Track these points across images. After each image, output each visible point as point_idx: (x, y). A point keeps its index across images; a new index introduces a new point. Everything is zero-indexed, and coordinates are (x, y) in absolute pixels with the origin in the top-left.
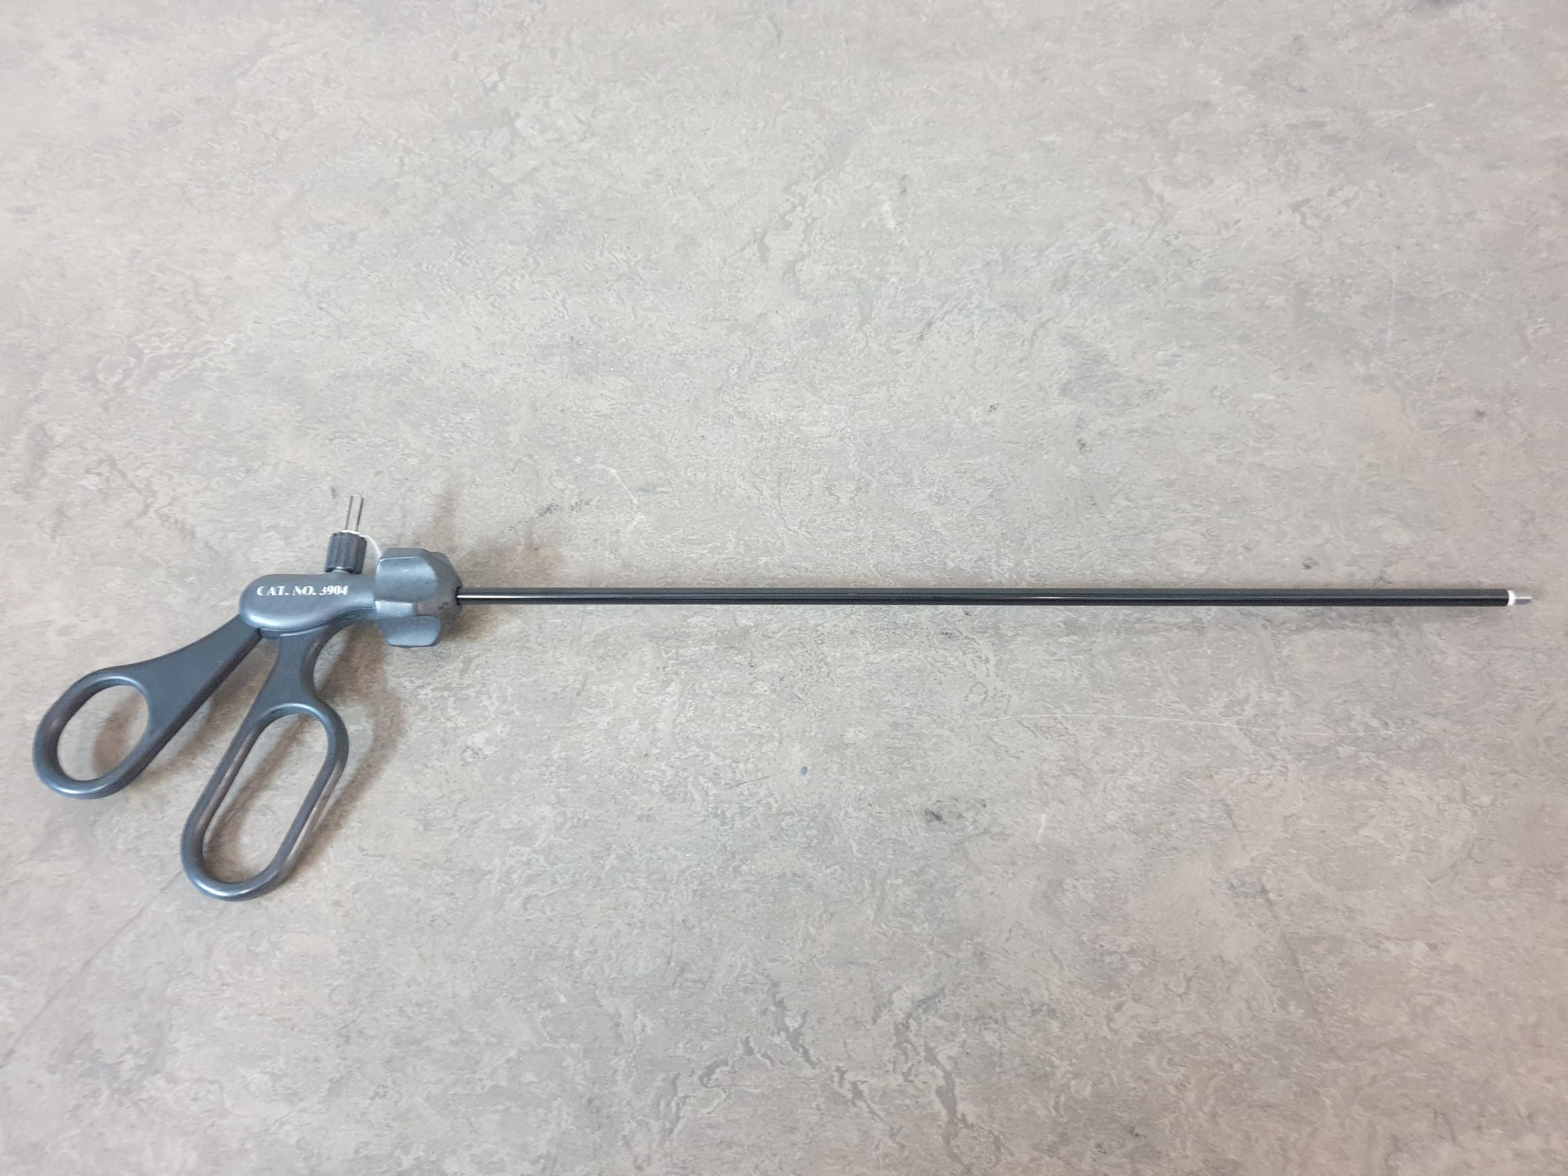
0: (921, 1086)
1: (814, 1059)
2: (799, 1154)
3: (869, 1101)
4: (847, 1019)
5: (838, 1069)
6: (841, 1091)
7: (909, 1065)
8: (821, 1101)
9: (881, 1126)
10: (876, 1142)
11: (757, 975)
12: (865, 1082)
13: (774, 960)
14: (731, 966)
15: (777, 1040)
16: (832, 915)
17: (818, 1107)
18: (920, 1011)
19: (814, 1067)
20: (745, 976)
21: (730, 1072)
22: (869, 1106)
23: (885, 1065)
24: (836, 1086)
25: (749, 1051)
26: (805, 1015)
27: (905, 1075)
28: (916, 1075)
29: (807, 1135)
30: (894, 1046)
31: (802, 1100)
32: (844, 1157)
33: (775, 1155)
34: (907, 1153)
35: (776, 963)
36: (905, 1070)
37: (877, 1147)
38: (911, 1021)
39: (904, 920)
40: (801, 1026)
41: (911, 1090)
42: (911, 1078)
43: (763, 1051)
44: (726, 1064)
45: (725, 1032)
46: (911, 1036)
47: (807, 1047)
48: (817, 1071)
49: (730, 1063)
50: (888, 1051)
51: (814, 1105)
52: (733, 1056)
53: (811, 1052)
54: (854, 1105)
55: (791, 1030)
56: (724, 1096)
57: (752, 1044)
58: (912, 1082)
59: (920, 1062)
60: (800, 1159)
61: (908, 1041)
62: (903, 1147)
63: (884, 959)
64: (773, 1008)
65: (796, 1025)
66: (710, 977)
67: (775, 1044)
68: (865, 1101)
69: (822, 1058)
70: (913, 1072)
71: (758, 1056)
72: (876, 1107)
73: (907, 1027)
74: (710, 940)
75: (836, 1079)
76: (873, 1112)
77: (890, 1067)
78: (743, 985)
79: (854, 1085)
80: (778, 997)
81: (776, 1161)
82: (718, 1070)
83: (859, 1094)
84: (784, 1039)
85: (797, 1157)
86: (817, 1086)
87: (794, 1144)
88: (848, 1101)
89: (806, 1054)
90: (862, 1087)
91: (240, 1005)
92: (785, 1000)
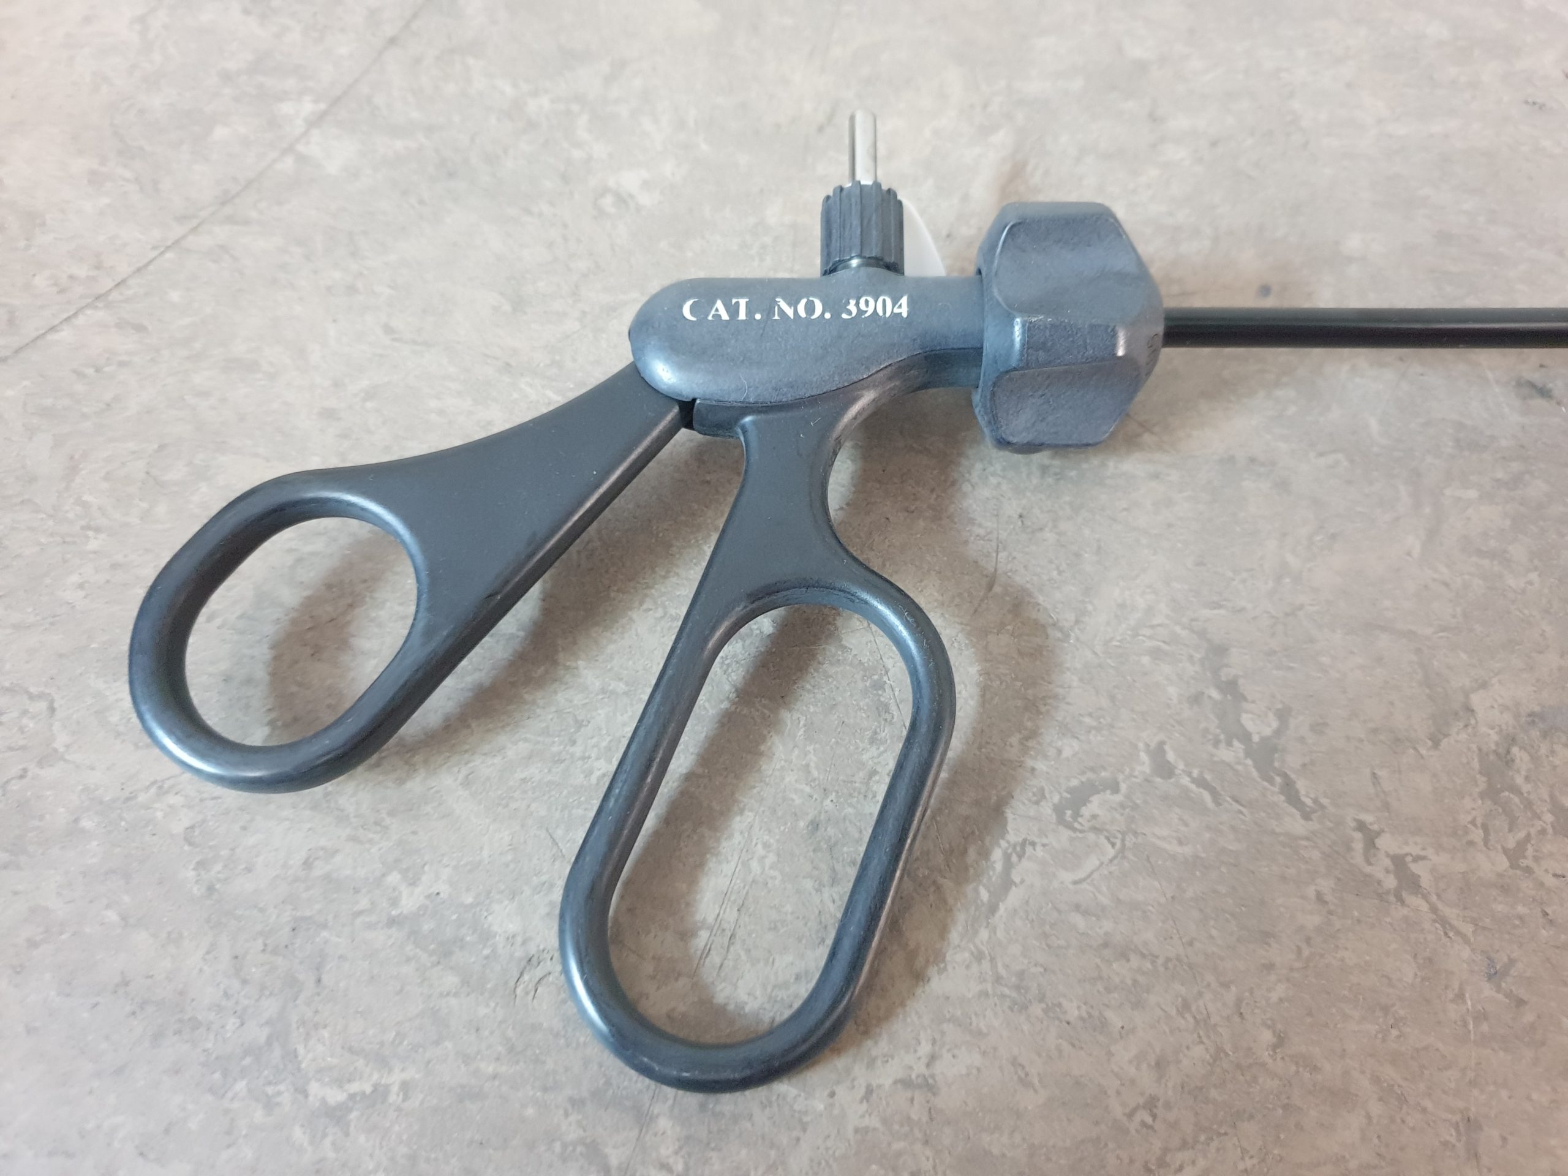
0: (1550, 881)
1: (1308, 802)
2: (1280, 990)
3: (1434, 898)
4: (1375, 731)
5: (1361, 826)
6: (1368, 869)
7: (1521, 835)
8: (1326, 885)
9: (1466, 953)
10: (1456, 986)
11: (1178, 629)
12: (1423, 858)
13: (1217, 606)
14: (1122, 606)
15: (1225, 754)
16: (1333, 537)
17: (1320, 898)
18: (1535, 733)
19: (1306, 817)
20: (1152, 627)
21: (1122, 806)
22: (1434, 909)
23: (1466, 832)
24: (1358, 859)
25: (1165, 770)
26: (1283, 715)
27: (1514, 856)
28: (1536, 859)
29: (1299, 950)
30: (1482, 795)
31: (1283, 878)
32: (1386, 1009)
33: (1226, 985)
34: (1529, 1017)
35: (1222, 612)
36: (1511, 844)
37: (1460, 997)
38: (1515, 750)
39: (1486, 562)
40: (1278, 733)
41: (1526, 886)
42: (1527, 862)
43: (1195, 773)
44: (1116, 790)
45: (1112, 726)
46: (1519, 780)
47: (1293, 776)
48: (1314, 825)
49: (1123, 787)
50: (1468, 803)
51: (1311, 891)
52: (1131, 776)
53: (1301, 785)
54: (1402, 901)
55: (1256, 738)
56: (1111, 852)
57: (1171, 756)
58: (1528, 870)
59: (1543, 832)
60: (1281, 1000)
61: (1516, 790)
62: (1520, 1003)
63: (1444, 629)
64: (1215, 694)
65: (1268, 731)
66: (1077, 622)
67: (1223, 762)
68: (1425, 897)
69: (1325, 801)
70: (1530, 851)
71: (1185, 781)
72: (1451, 913)
73: (1509, 762)
74: (1077, 555)
75: (1358, 846)
76: (1444, 922)
77: (1477, 835)
78: (1149, 644)
79: (1399, 863)
80: (1225, 674)
81: (1231, 996)
82: (1095, 800)
83: (1410, 883)
84: (1241, 755)
85: (1274, 997)
86: (1316, 855)
87: (1270, 967)
88: (1388, 892)
89: (1289, 789)
90: (1416, 868)
91: (115, 566)
92: (1241, 681)
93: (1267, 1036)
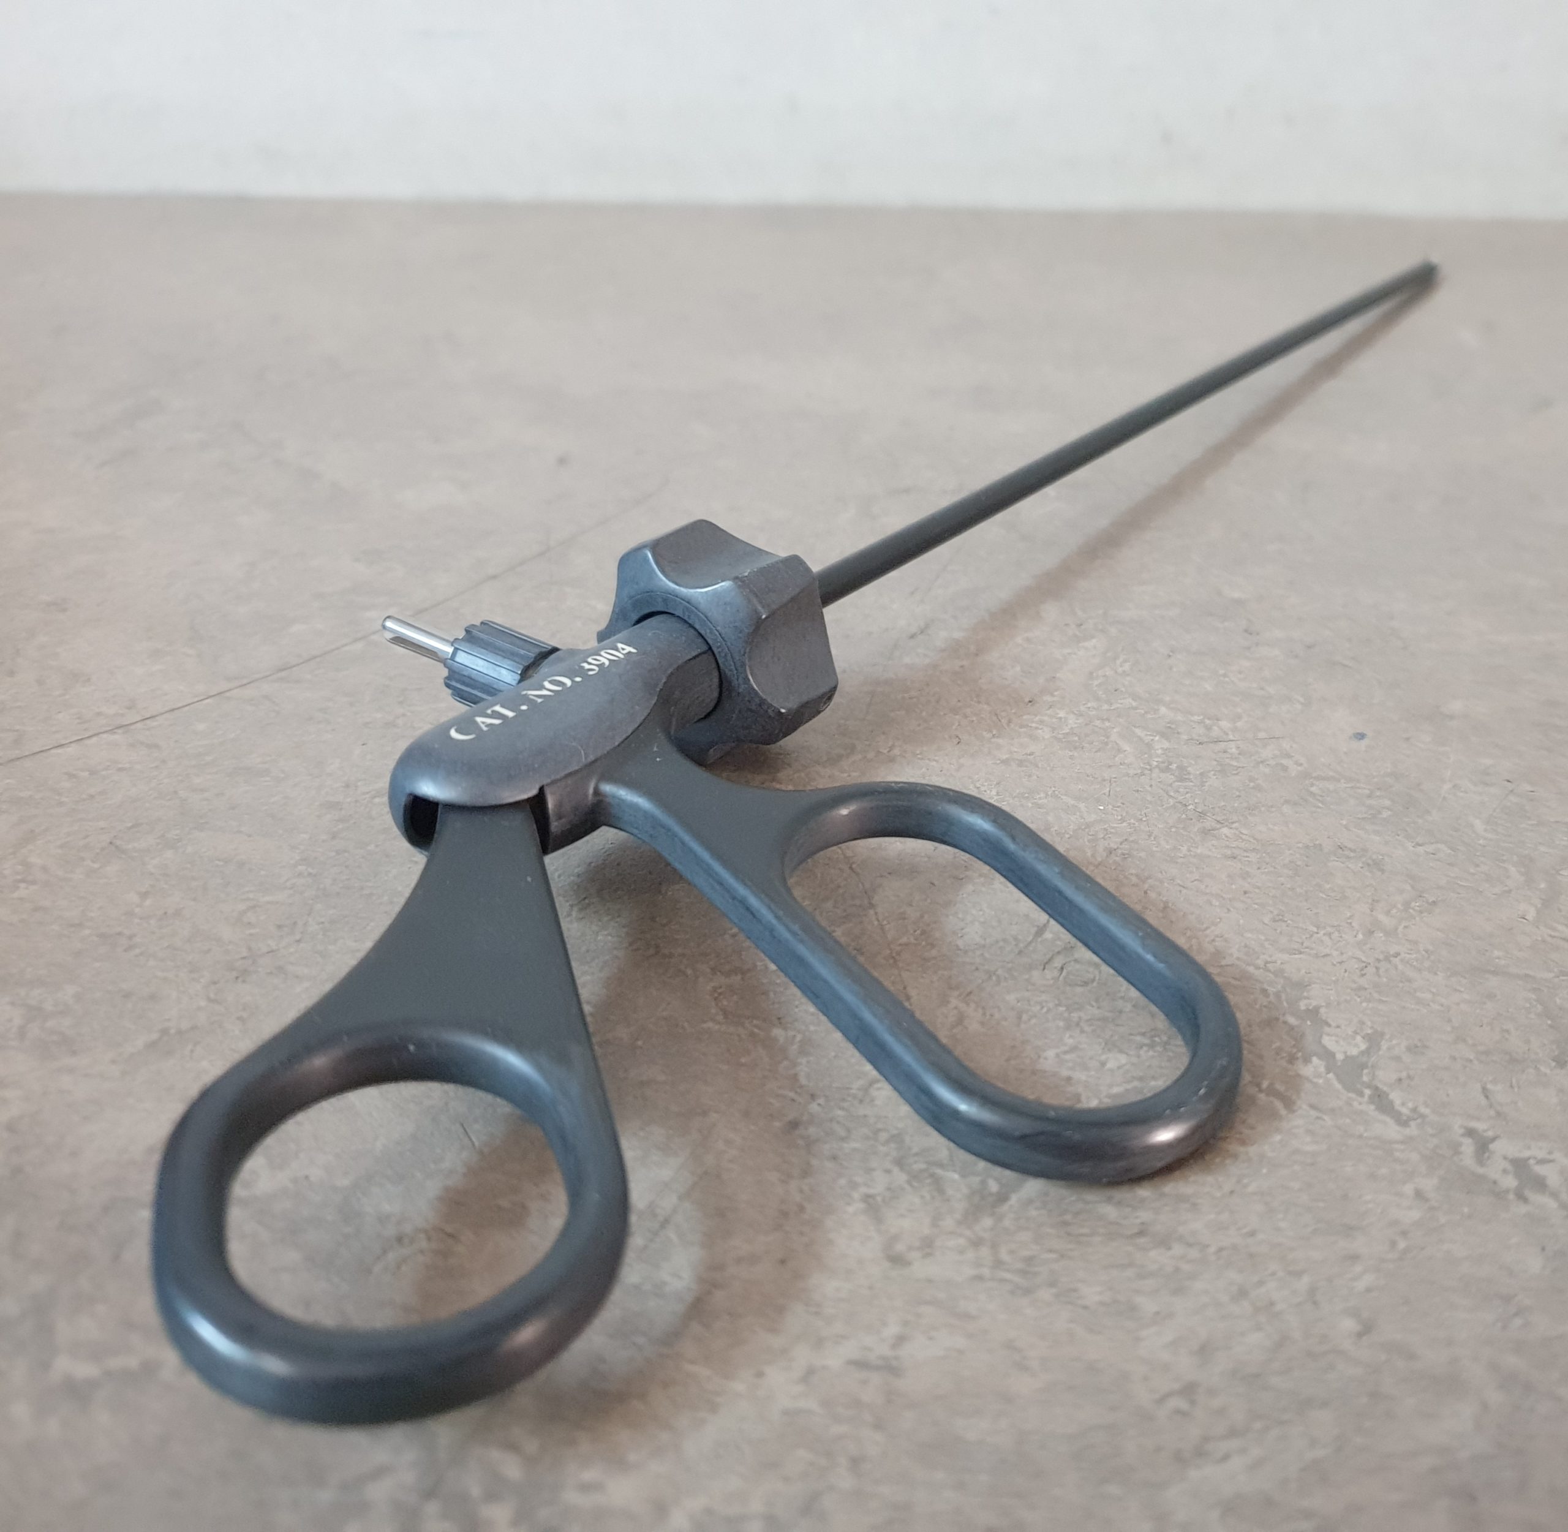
1: (1404, 1110)
2: (1368, 1280)
4: (1487, 1052)
5: (1470, 1133)
6: (1480, 1170)
8: (1428, 1184)
12: (1550, 1161)
13: (1297, 952)
16: (1434, 903)
17: (1419, 1194)
19: (1403, 1123)
24: (1468, 1160)
26: (1374, 1040)
29: (1393, 1244)
31: (1373, 1177)
32: (1506, 1298)
33: (1296, 1274)
35: (1303, 956)
40: (1367, 1052)
47: (1385, 1088)
48: (1412, 1131)
51: (1408, 1189)
53: (1396, 1096)
54: (1524, 1199)
55: (1340, 1057)
60: (1368, 1290)
65: (1354, 1051)
68: (1555, 1195)
69: (1423, 1110)
75: (1468, 1149)
79: (1519, 1166)
81: (1302, 1284)
83: (1534, 1182)
84: (1322, 1069)
85: (1361, 1285)
86: (1415, 1157)
87: (1354, 1258)
88: (1507, 1191)
89: (1381, 1100)
90: (1540, 1170)
92: (1322, 1010)
93: (1349, 1324)
